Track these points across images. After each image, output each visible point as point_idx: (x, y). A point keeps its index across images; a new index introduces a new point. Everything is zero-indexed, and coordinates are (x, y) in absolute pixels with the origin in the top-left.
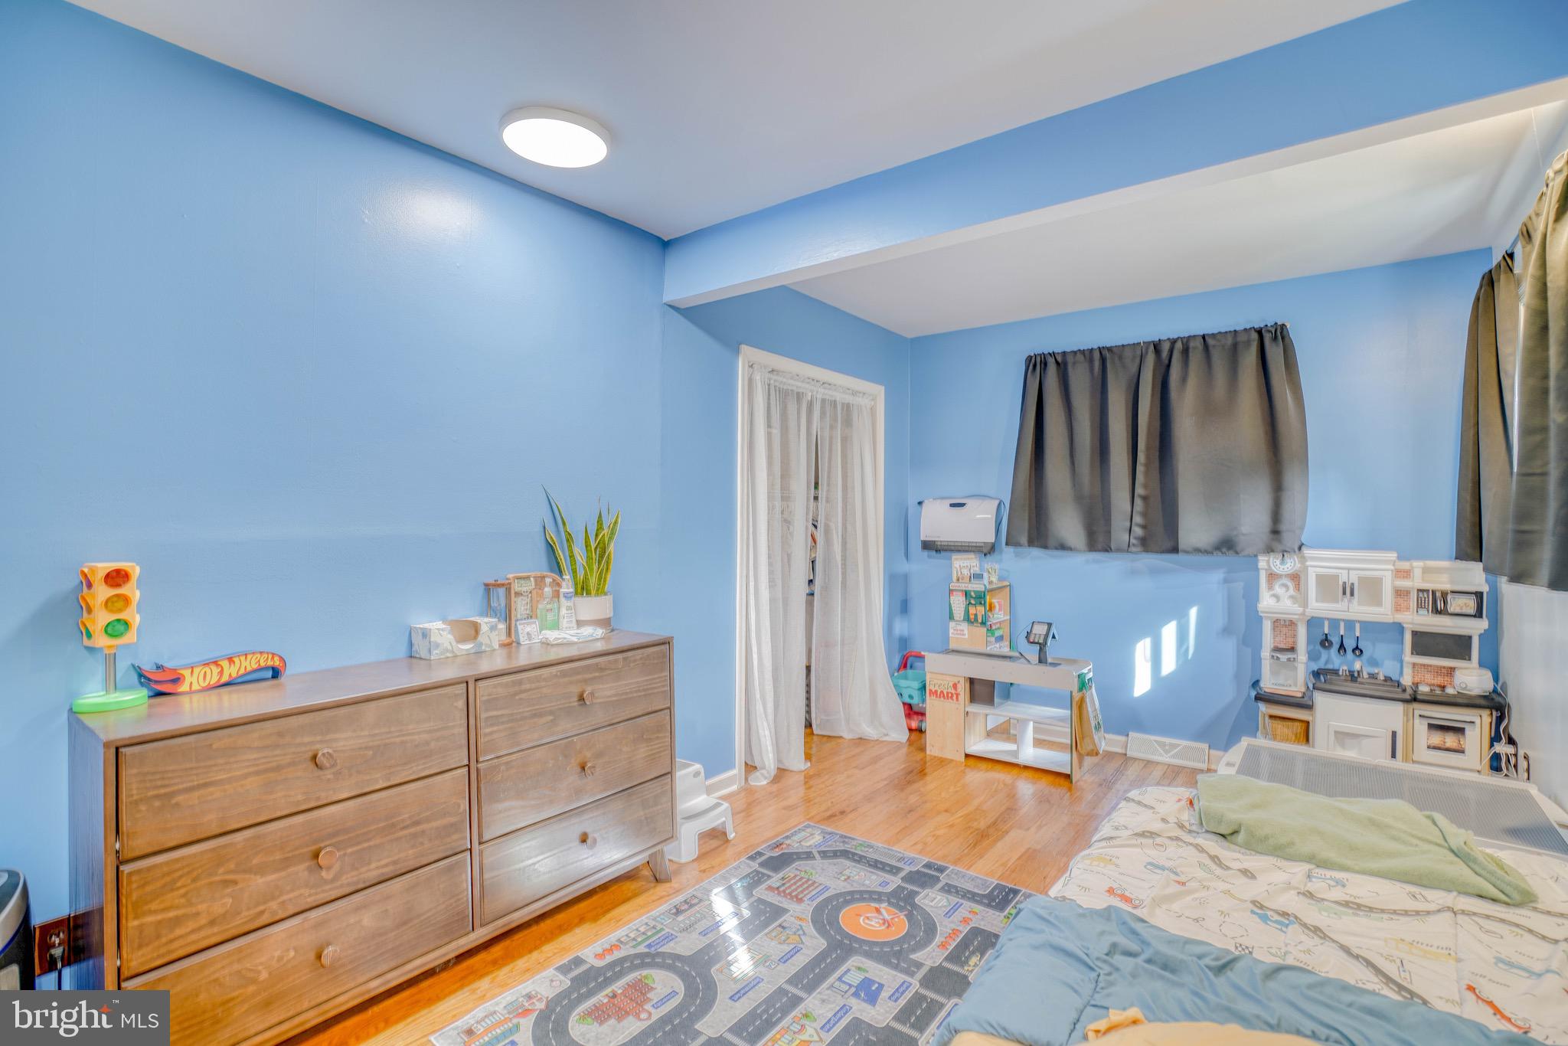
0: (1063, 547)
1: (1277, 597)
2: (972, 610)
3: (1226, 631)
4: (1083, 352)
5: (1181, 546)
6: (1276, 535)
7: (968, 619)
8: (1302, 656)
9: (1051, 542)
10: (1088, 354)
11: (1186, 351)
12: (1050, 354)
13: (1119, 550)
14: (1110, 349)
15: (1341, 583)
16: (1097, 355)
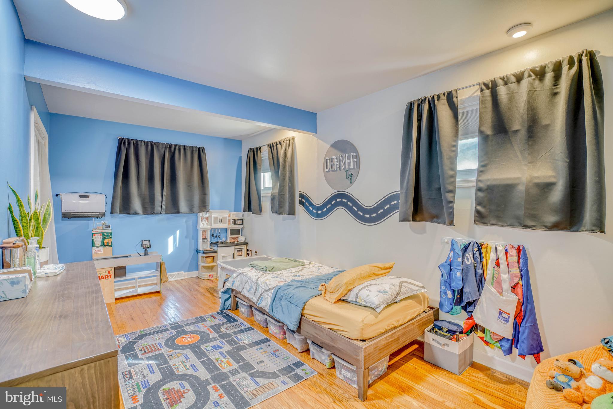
0: (136, 213)
1: (203, 224)
2: (106, 241)
3: (186, 237)
4: (144, 142)
5: (180, 211)
6: (204, 206)
7: (103, 245)
8: (209, 240)
9: (132, 211)
10: (146, 143)
11: (179, 150)
13: (157, 213)
14: (155, 143)
15: (219, 219)
16: (149, 144)
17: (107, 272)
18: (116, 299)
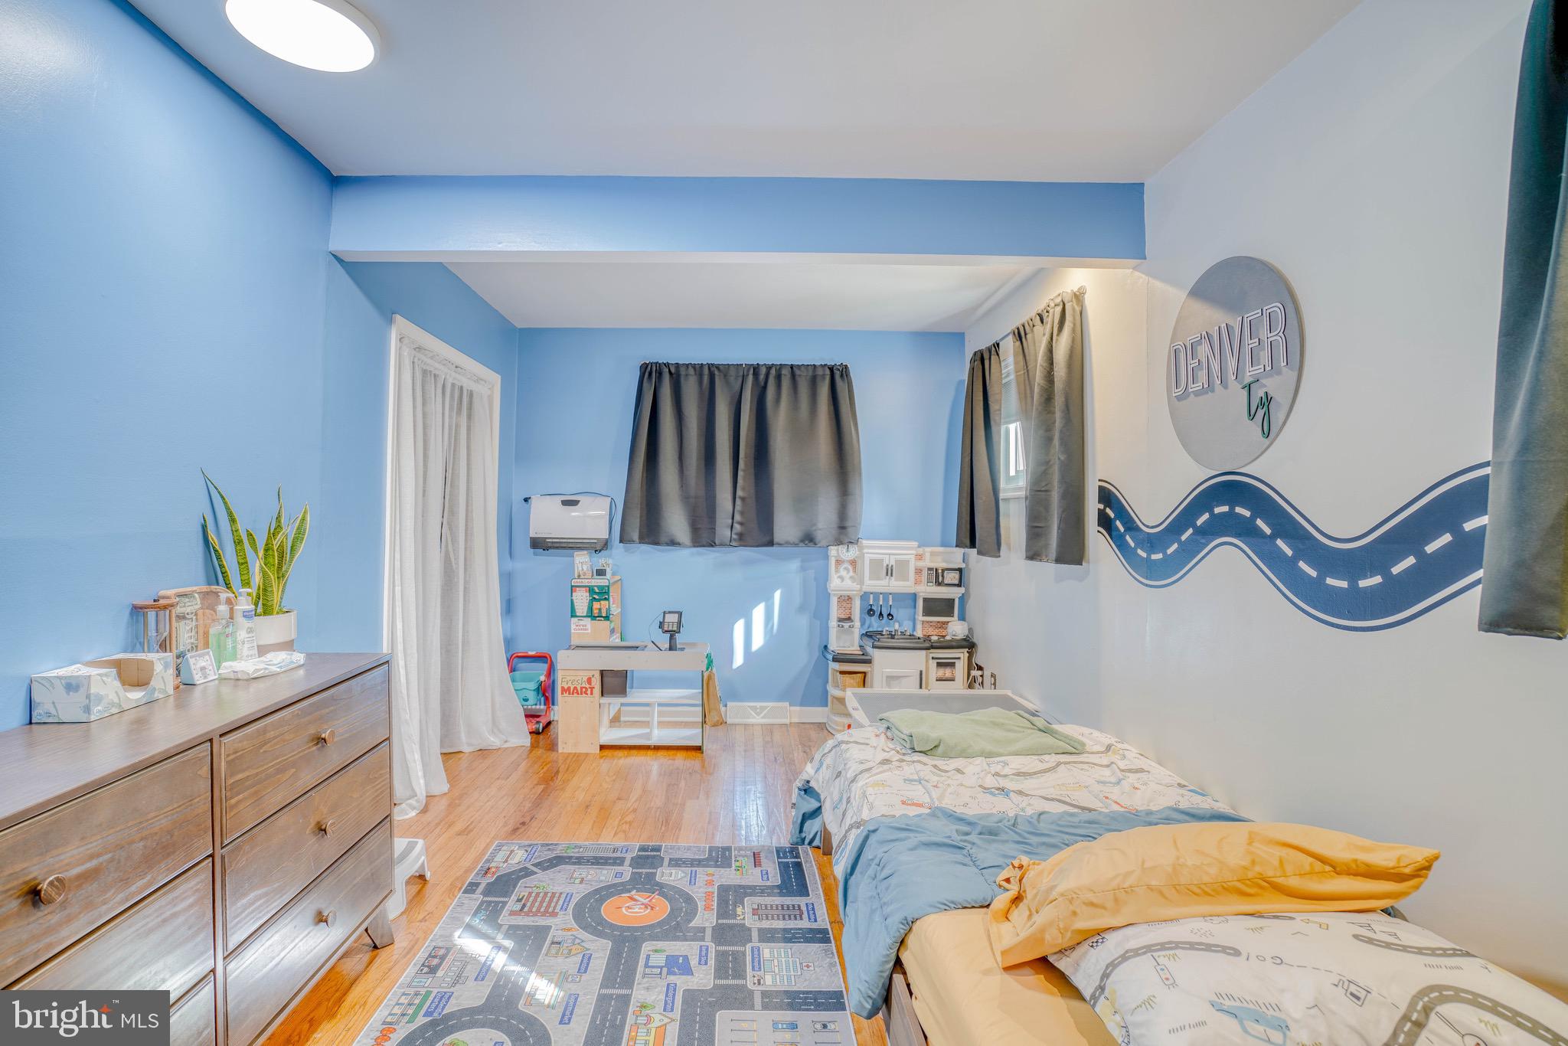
0: (673, 543)
1: (842, 578)
2: (596, 605)
3: (802, 608)
4: (694, 366)
5: (776, 540)
6: (843, 532)
7: (591, 615)
8: (857, 623)
9: (663, 539)
10: (698, 369)
11: (779, 377)
12: (665, 364)
13: (722, 545)
14: (718, 367)
15: (885, 565)
16: (706, 371)
17: (585, 679)
18: (602, 747)
